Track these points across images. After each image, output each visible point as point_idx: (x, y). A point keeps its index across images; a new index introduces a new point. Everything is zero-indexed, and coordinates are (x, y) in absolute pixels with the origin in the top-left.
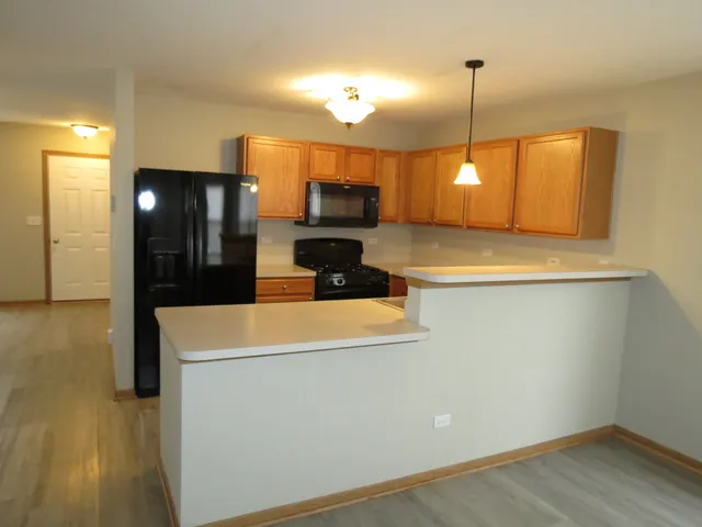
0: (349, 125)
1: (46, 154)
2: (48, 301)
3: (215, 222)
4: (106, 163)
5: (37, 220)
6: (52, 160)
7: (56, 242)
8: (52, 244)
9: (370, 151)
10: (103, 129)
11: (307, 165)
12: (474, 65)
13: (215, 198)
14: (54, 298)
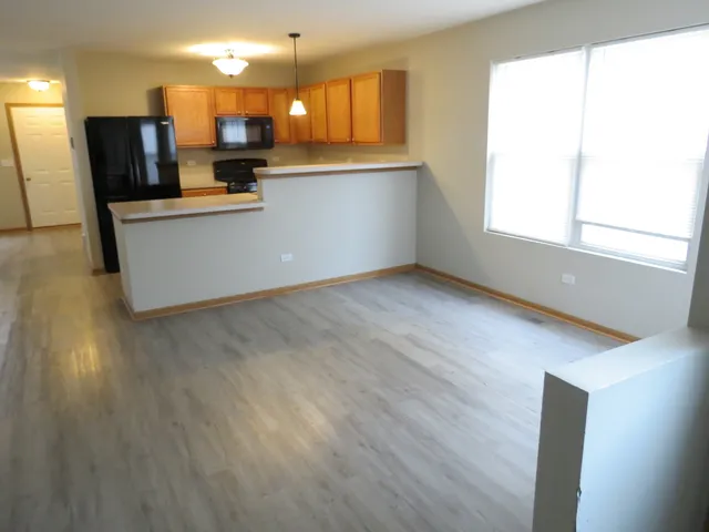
0: (231, 76)
1: (8, 106)
2: (29, 228)
3: (152, 156)
4: (61, 111)
5: (10, 162)
6: (14, 110)
7: (28, 180)
8: (26, 182)
9: (261, 90)
10: (53, 82)
11: (213, 105)
12: (294, 36)
13: (149, 135)
14: (34, 225)
